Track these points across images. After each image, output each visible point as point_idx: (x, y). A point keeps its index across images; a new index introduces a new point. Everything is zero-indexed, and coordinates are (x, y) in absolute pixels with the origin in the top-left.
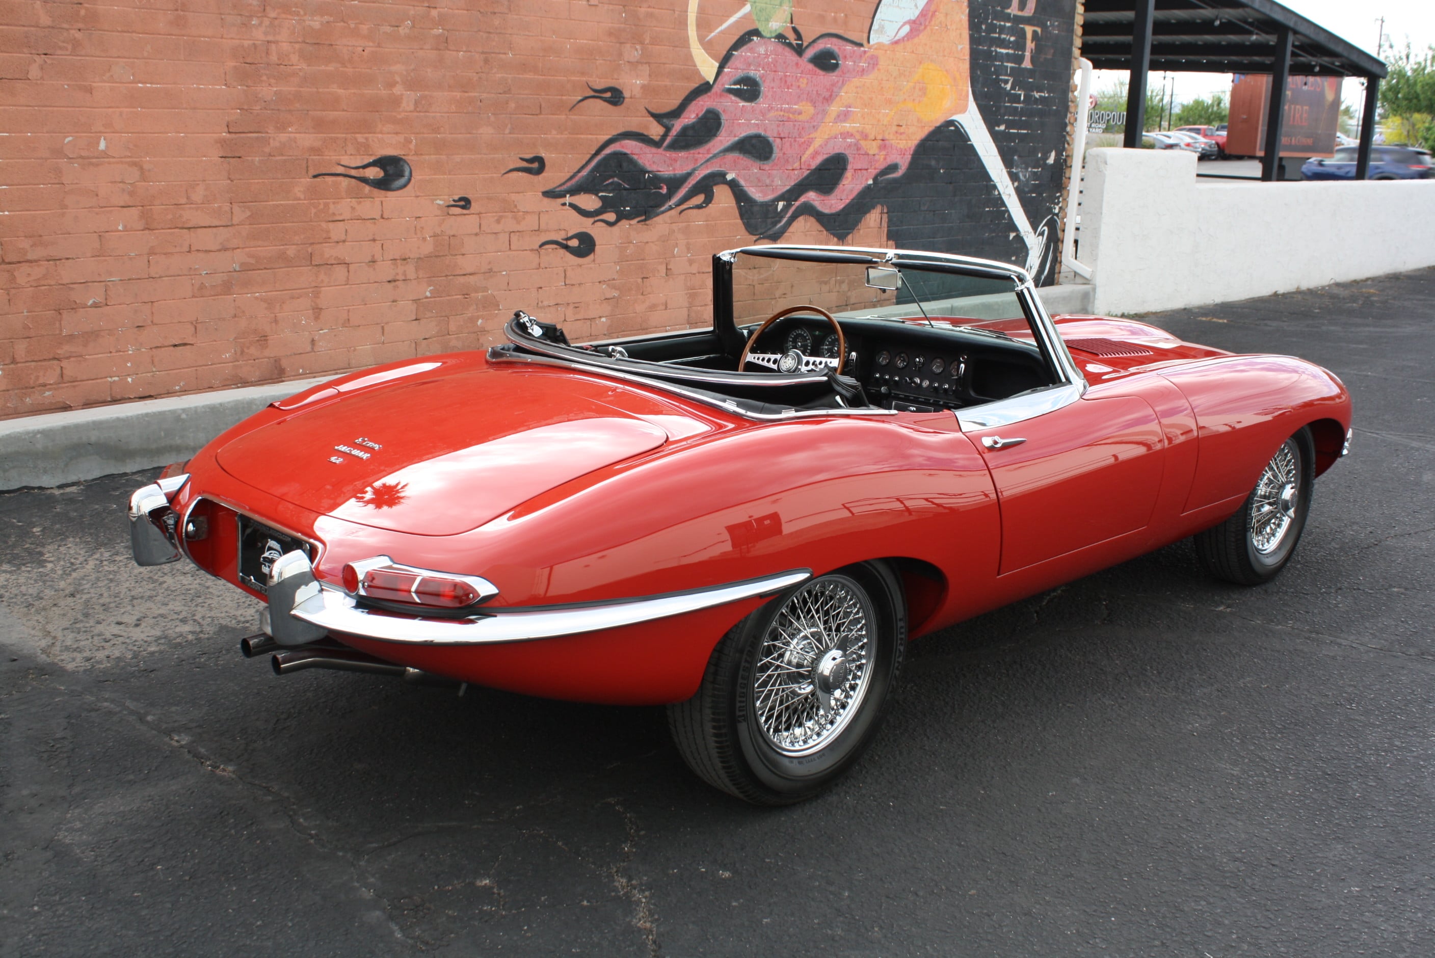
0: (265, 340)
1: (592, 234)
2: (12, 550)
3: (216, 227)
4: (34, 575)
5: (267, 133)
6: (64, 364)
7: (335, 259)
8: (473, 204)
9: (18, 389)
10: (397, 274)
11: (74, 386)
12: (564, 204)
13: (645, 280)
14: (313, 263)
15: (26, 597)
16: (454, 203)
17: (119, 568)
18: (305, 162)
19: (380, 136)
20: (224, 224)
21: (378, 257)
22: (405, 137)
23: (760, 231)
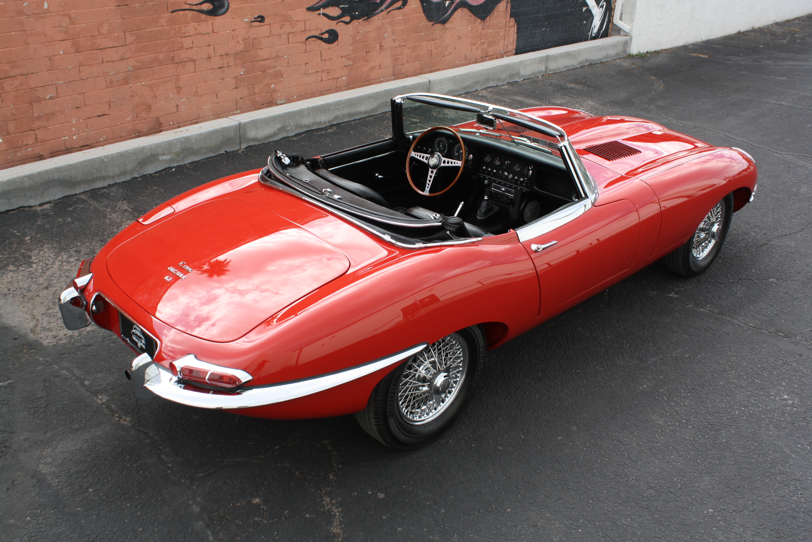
0: (149, 108)
1: (337, 30)
2: (15, 255)
3: (117, 47)
4: (26, 274)
6: (37, 132)
7: (188, 58)
8: (266, 19)
9: (13, 148)
10: (224, 64)
11: (44, 144)
12: (320, 14)
13: (368, 53)
14: (175, 62)
15: (22, 290)
16: (254, 20)
17: (72, 267)
18: (166, 4)
20: (121, 45)
21: (212, 55)
23: (435, 19)
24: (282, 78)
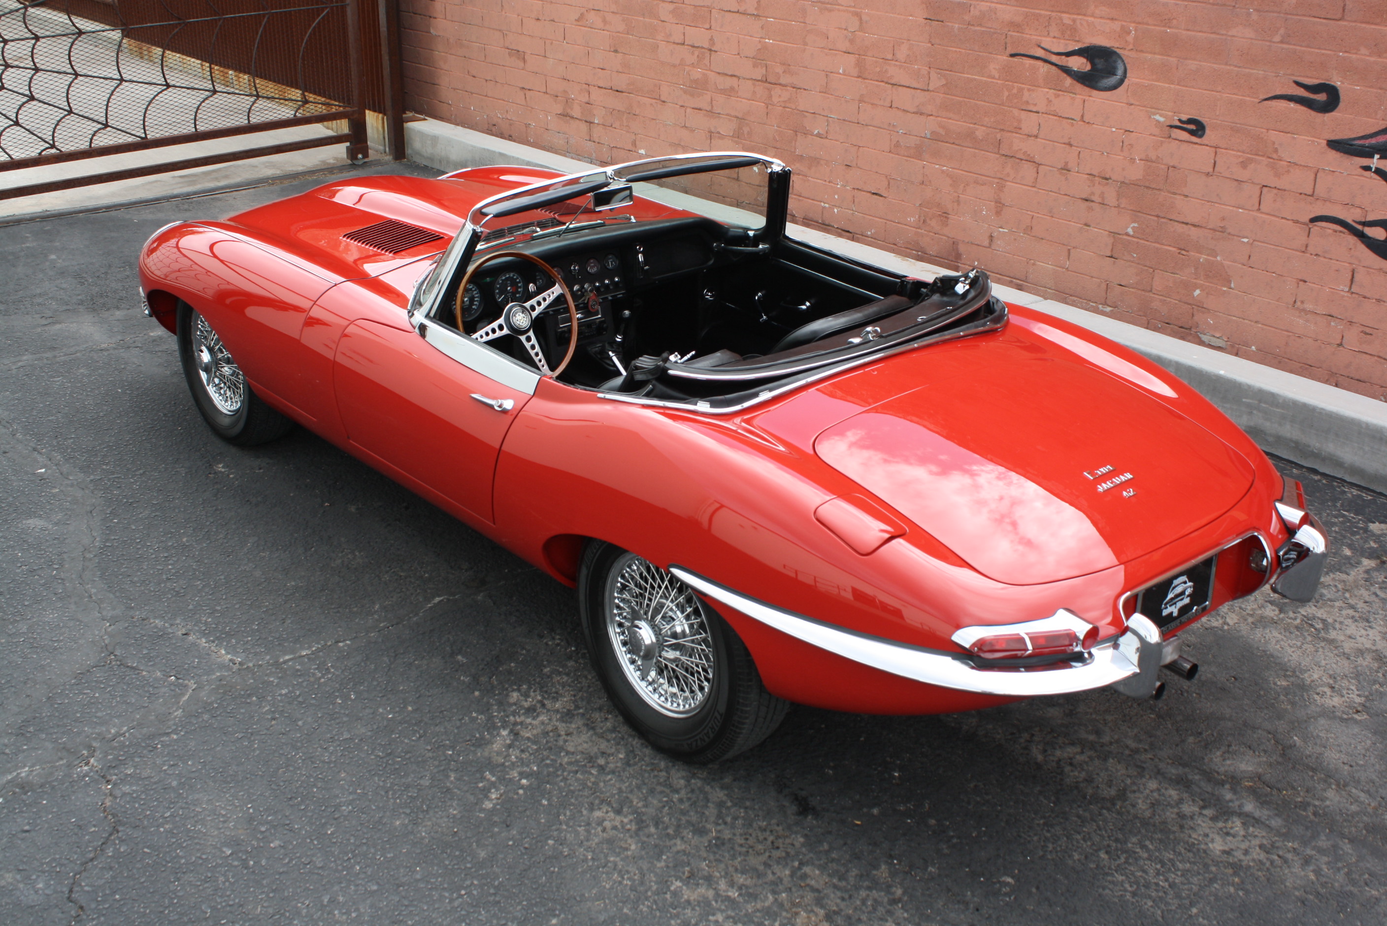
0: (946, 217)
3: (915, 89)
7: (1025, 153)
8: (1207, 131)
12: (1367, 168)
14: (1002, 152)
16: (1179, 124)
18: (1004, 37)
19: (1090, 19)
20: (922, 88)
21: (1072, 165)
22: (1123, 26)
24: (1224, 286)
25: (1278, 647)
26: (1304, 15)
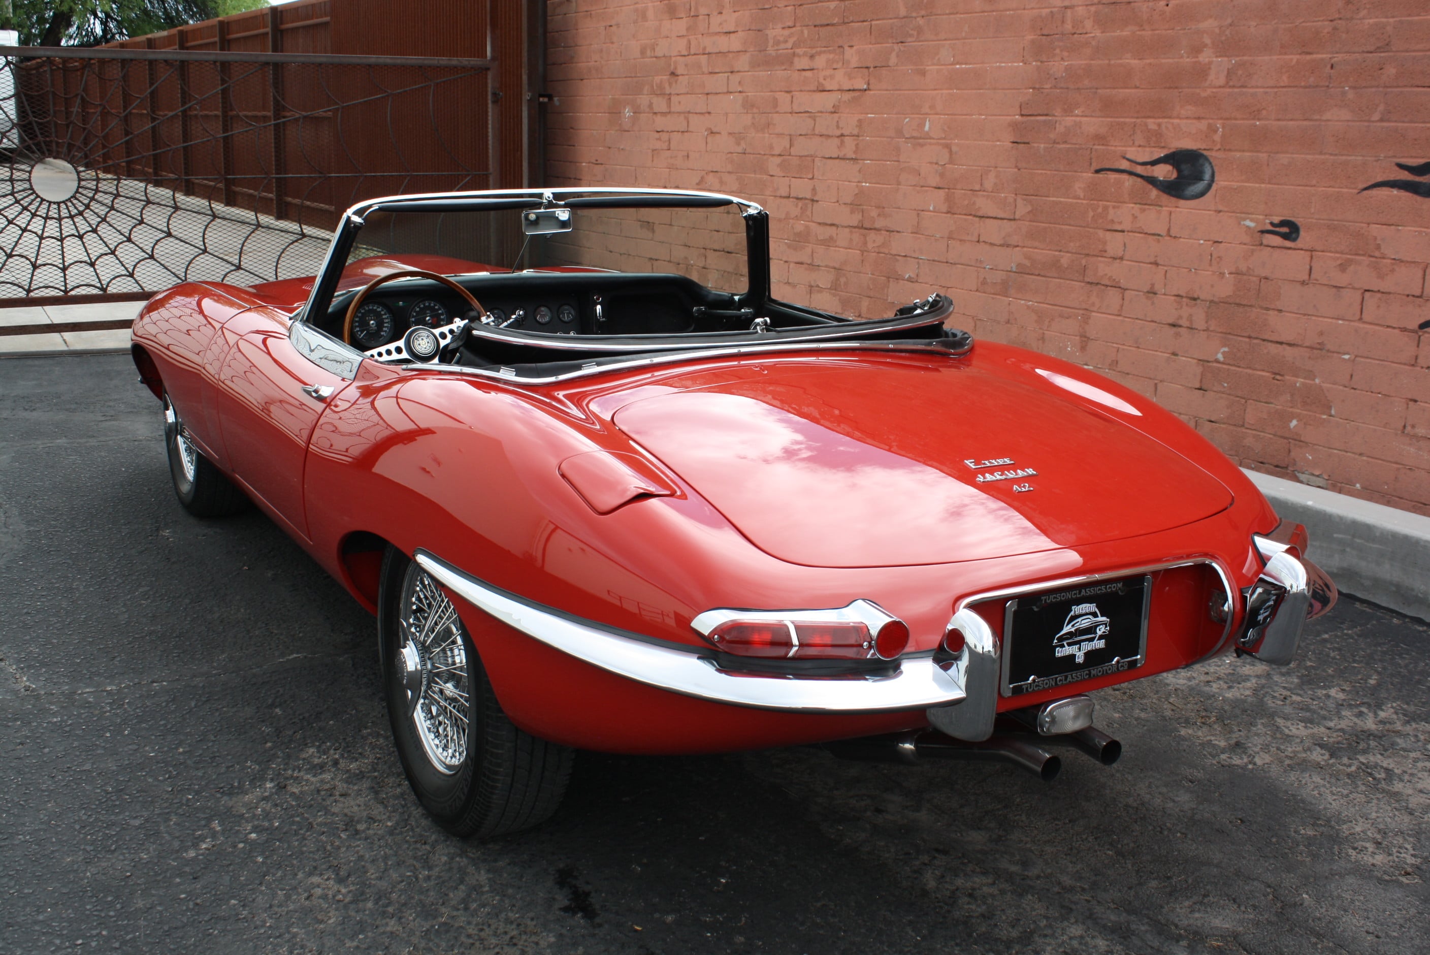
3: (1001, 219)
5: (1054, 116)
7: (1110, 278)
8: (1302, 233)
10: (1181, 317)
14: (1087, 279)
16: (1270, 228)
18: (1089, 152)
19: (1176, 121)
20: (1007, 217)
21: (1158, 287)
22: (1209, 124)
24: (1324, 414)
25: (1316, 792)
26: (1405, 86)
